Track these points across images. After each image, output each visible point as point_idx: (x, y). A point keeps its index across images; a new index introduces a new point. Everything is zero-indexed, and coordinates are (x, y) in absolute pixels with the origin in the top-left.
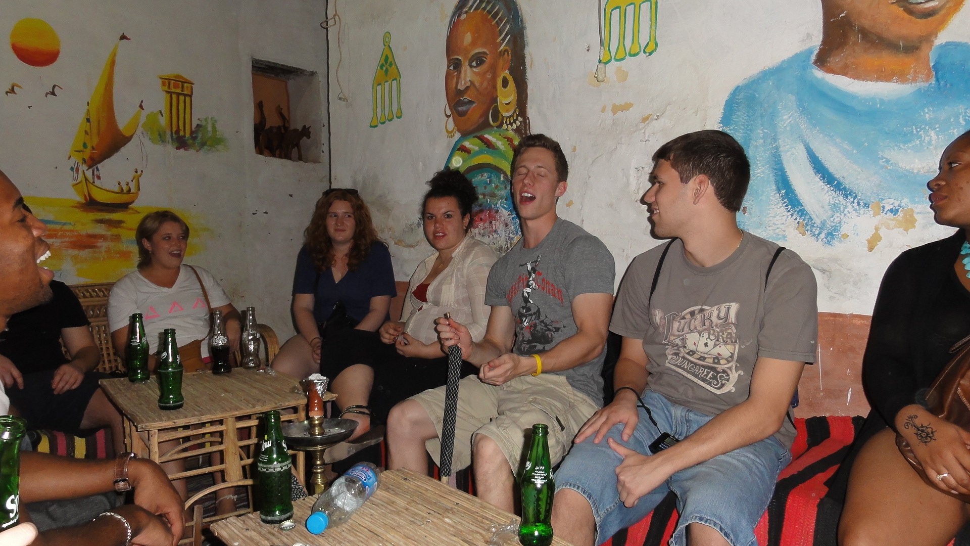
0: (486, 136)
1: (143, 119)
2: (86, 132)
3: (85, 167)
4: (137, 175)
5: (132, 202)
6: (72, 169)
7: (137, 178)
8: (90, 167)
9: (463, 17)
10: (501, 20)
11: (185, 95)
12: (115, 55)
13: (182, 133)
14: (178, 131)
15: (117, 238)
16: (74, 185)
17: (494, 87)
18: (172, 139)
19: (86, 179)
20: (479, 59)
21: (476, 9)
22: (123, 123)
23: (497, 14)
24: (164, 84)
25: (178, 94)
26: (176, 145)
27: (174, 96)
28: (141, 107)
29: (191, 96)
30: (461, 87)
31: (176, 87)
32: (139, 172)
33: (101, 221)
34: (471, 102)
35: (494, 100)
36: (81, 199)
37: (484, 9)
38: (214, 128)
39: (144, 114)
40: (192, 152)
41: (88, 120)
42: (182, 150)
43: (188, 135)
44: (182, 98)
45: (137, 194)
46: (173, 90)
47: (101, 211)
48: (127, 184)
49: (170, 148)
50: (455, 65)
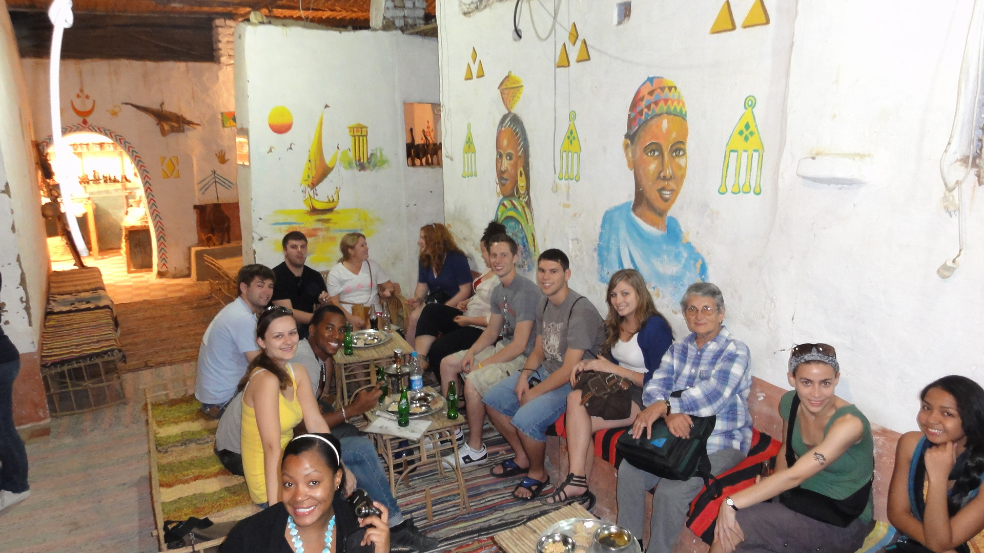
0: (514, 201)
1: (339, 156)
2: (309, 169)
3: (308, 189)
4: (338, 190)
5: (335, 207)
6: (303, 191)
7: (337, 193)
8: (312, 189)
9: (503, 129)
10: (519, 137)
11: (363, 136)
12: (322, 118)
13: (362, 161)
14: (359, 160)
15: (328, 229)
16: (304, 201)
17: (517, 175)
18: (356, 165)
19: (310, 197)
20: (510, 156)
21: (509, 126)
22: (328, 161)
23: (517, 134)
24: (350, 131)
25: (359, 136)
26: (359, 168)
27: (357, 138)
28: (338, 148)
29: (366, 136)
30: (503, 169)
31: (357, 131)
32: (338, 188)
33: (319, 220)
34: (507, 180)
35: (516, 182)
36: (309, 209)
37: (512, 128)
38: (381, 153)
39: (340, 152)
40: (368, 172)
41: (310, 161)
42: (362, 172)
43: (365, 161)
44: (361, 138)
45: (337, 202)
46: (356, 134)
47: (318, 214)
48: (332, 197)
49: (356, 171)
50: (500, 156)
